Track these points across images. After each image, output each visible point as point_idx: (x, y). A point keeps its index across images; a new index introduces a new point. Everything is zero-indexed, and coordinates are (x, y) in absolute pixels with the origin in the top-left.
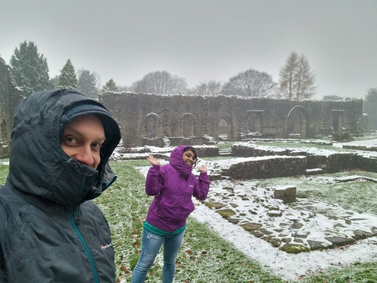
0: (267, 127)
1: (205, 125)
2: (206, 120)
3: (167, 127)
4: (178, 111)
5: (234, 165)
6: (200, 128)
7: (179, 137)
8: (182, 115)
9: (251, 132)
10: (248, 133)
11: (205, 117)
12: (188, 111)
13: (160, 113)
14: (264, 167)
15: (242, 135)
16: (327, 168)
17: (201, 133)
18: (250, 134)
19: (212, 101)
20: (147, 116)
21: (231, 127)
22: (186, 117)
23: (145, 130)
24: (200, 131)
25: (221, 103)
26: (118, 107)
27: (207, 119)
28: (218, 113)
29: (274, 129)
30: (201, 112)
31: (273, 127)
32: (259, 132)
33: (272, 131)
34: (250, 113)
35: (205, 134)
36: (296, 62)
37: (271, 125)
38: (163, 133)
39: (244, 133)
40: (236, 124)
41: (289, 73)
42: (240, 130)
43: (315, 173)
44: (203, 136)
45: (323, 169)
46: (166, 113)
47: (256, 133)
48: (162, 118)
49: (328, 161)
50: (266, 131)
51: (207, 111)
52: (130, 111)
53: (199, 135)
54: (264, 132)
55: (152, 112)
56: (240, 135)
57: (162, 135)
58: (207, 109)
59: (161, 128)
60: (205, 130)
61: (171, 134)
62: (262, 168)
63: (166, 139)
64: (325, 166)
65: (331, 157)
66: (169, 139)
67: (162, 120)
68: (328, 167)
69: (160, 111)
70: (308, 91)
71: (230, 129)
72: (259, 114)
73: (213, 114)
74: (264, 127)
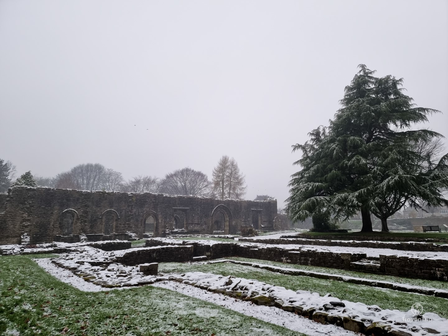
0: (192, 224)
1: (129, 221)
2: (130, 216)
3: (86, 224)
4: (100, 207)
5: (128, 253)
6: (123, 224)
7: (98, 234)
8: (104, 211)
9: (176, 228)
10: (174, 229)
11: (129, 213)
12: (111, 207)
13: (79, 209)
14: (156, 255)
15: (167, 231)
16: (210, 256)
17: (124, 230)
18: (176, 230)
19: (138, 197)
20: (63, 212)
21: (156, 224)
22: (108, 213)
23: (59, 226)
24: (123, 227)
25: (147, 200)
26: (30, 202)
27: (132, 215)
28: (143, 210)
29: (199, 226)
30: (125, 208)
31: (198, 224)
32: (185, 229)
33: (197, 228)
34: (175, 210)
35: (128, 231)
36: (227, 164)
37: (196, 221)
38: (80, 230)
39: (170, 229)
40: (162, 220)
41: (221, 174)
42: (165, 227)
43: (200, 259)
44: (126, 232)
45: (208, 256)
46: (86, 209)
47: (181, 230)
48: (81, 214)
49: (211, 250)
50: (191, 227)
51: (132, 208)
52: (44, 206)
53: (121, 231)
54: (189, 228)
55: (70, 207)
56: (165, 231)
57: (79, 232)
58: (132, 206)
59: (79, 224)
60: (128, 227)
61: (90, 231)
62: (153, 256)
63: (84, 236)
64: (209, 254)
65: (214, 246)
66: (87, 236)
67: (80, 216)
68: (212, 254)
69: (79, 207)
70: (238, 191)
71: (155, 225)
72: (185, 211)
73: (138, 210)
74: (189, 224)
